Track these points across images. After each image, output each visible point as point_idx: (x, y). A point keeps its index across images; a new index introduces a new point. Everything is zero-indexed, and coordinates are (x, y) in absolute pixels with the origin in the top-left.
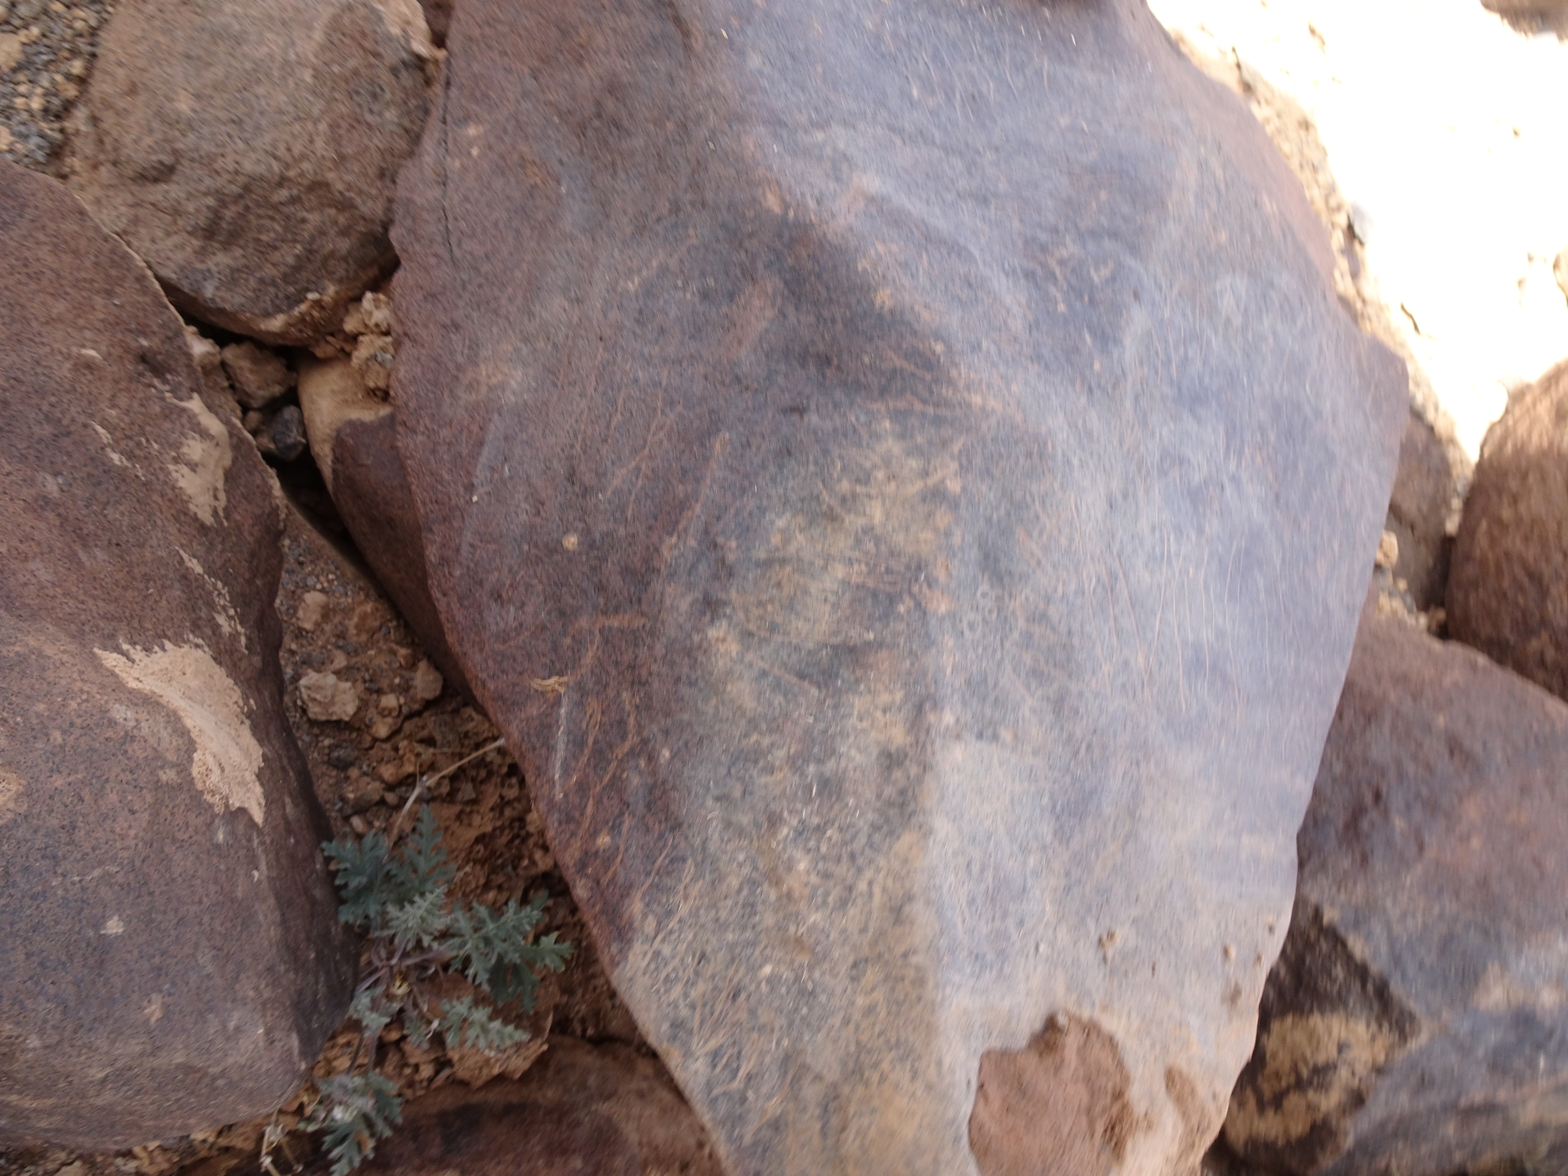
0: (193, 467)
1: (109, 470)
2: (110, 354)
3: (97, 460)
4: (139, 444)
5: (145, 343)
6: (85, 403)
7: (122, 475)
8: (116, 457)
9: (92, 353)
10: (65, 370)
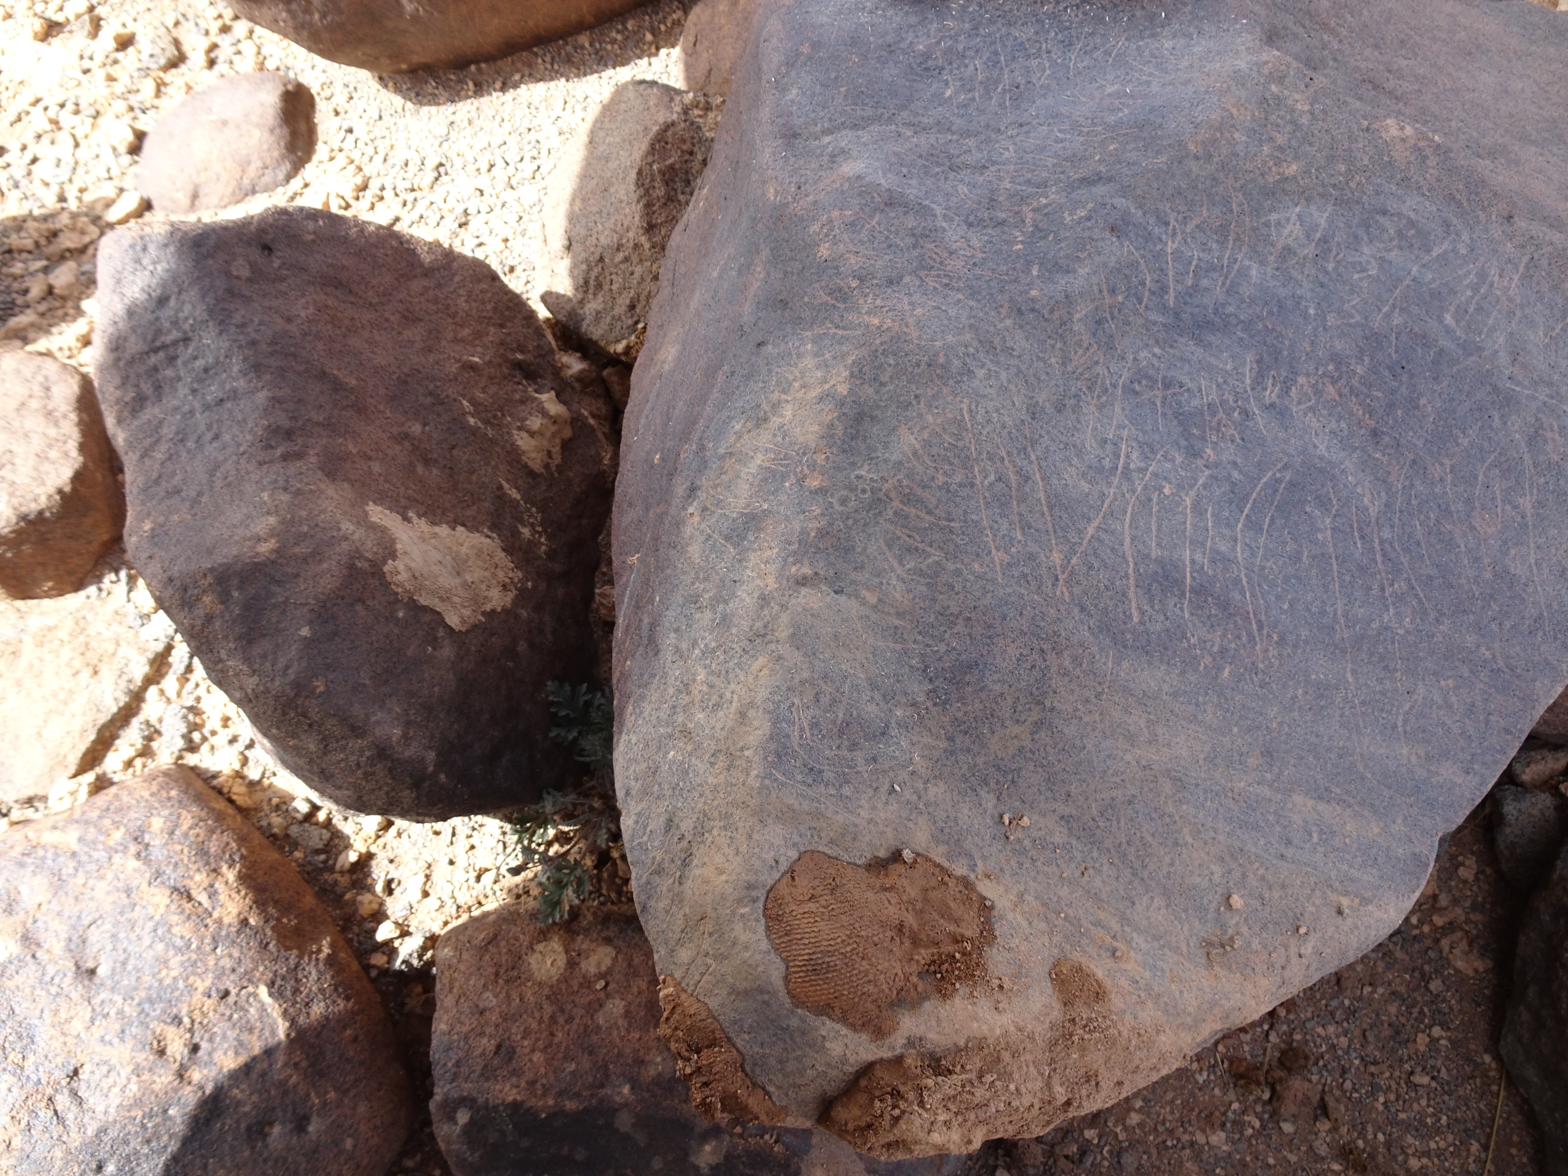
0: (532, 434)
1: (464, 427)
2: (490, 362)
3: (458, 421)
4: (495, 417)
5: (519, 356)
6: (461, 388)
7: (474, 431)
8: (472, 421)
9: (476, 359)
10: (454, 368)
